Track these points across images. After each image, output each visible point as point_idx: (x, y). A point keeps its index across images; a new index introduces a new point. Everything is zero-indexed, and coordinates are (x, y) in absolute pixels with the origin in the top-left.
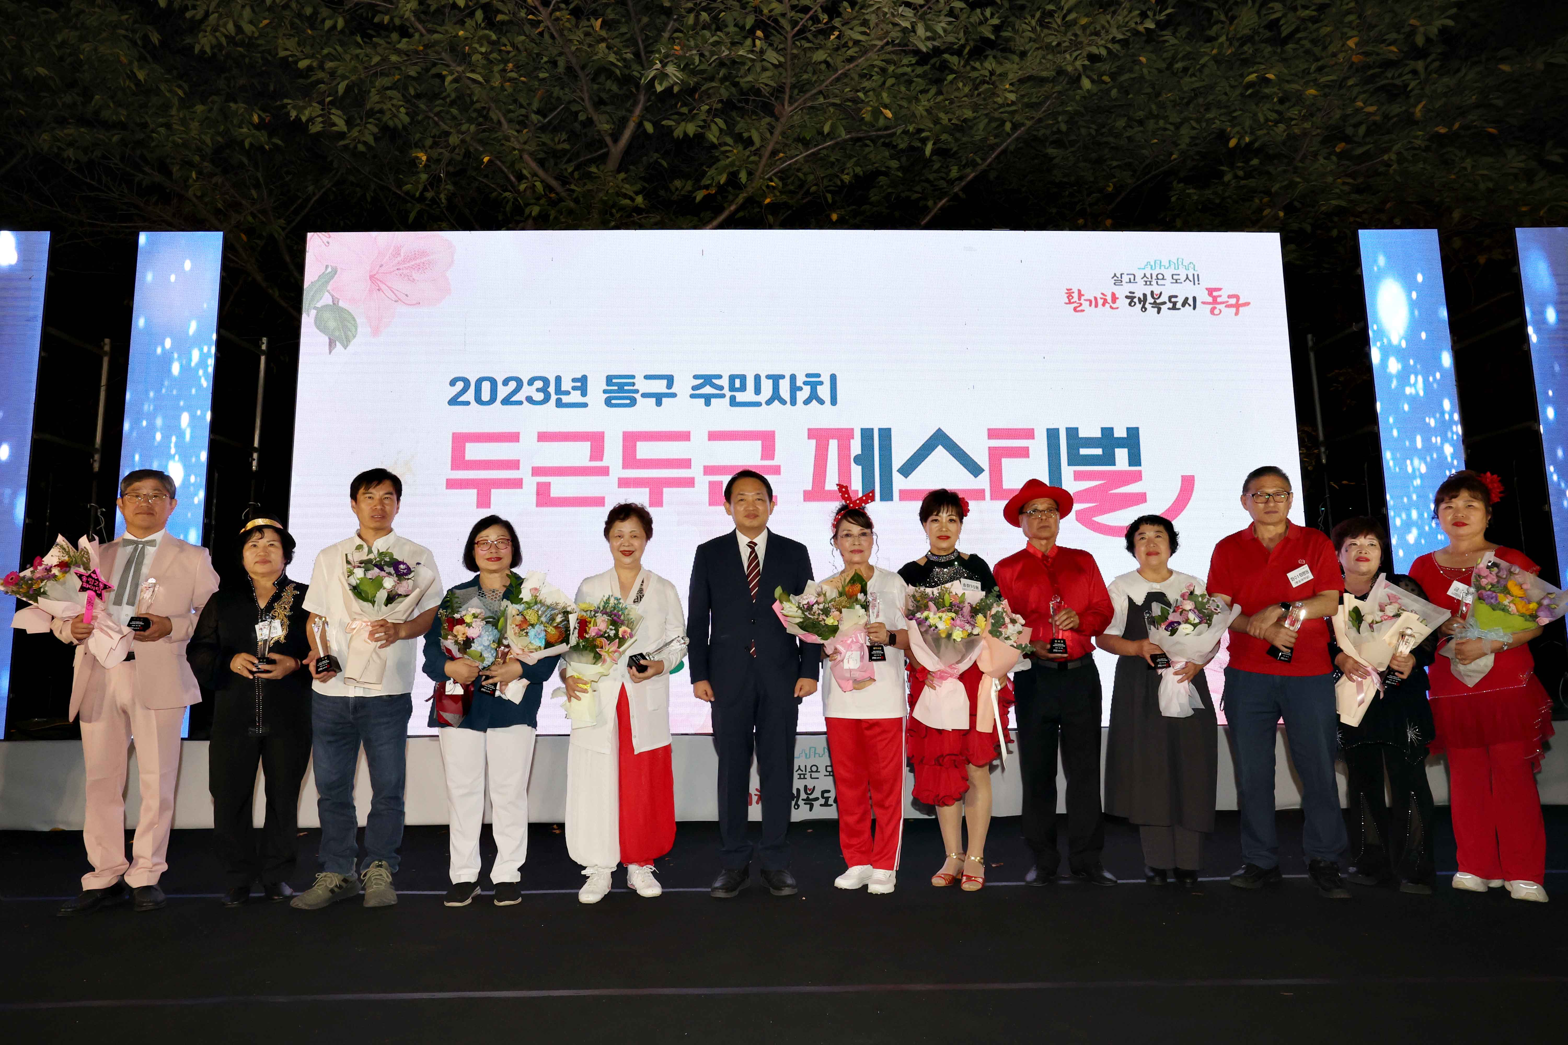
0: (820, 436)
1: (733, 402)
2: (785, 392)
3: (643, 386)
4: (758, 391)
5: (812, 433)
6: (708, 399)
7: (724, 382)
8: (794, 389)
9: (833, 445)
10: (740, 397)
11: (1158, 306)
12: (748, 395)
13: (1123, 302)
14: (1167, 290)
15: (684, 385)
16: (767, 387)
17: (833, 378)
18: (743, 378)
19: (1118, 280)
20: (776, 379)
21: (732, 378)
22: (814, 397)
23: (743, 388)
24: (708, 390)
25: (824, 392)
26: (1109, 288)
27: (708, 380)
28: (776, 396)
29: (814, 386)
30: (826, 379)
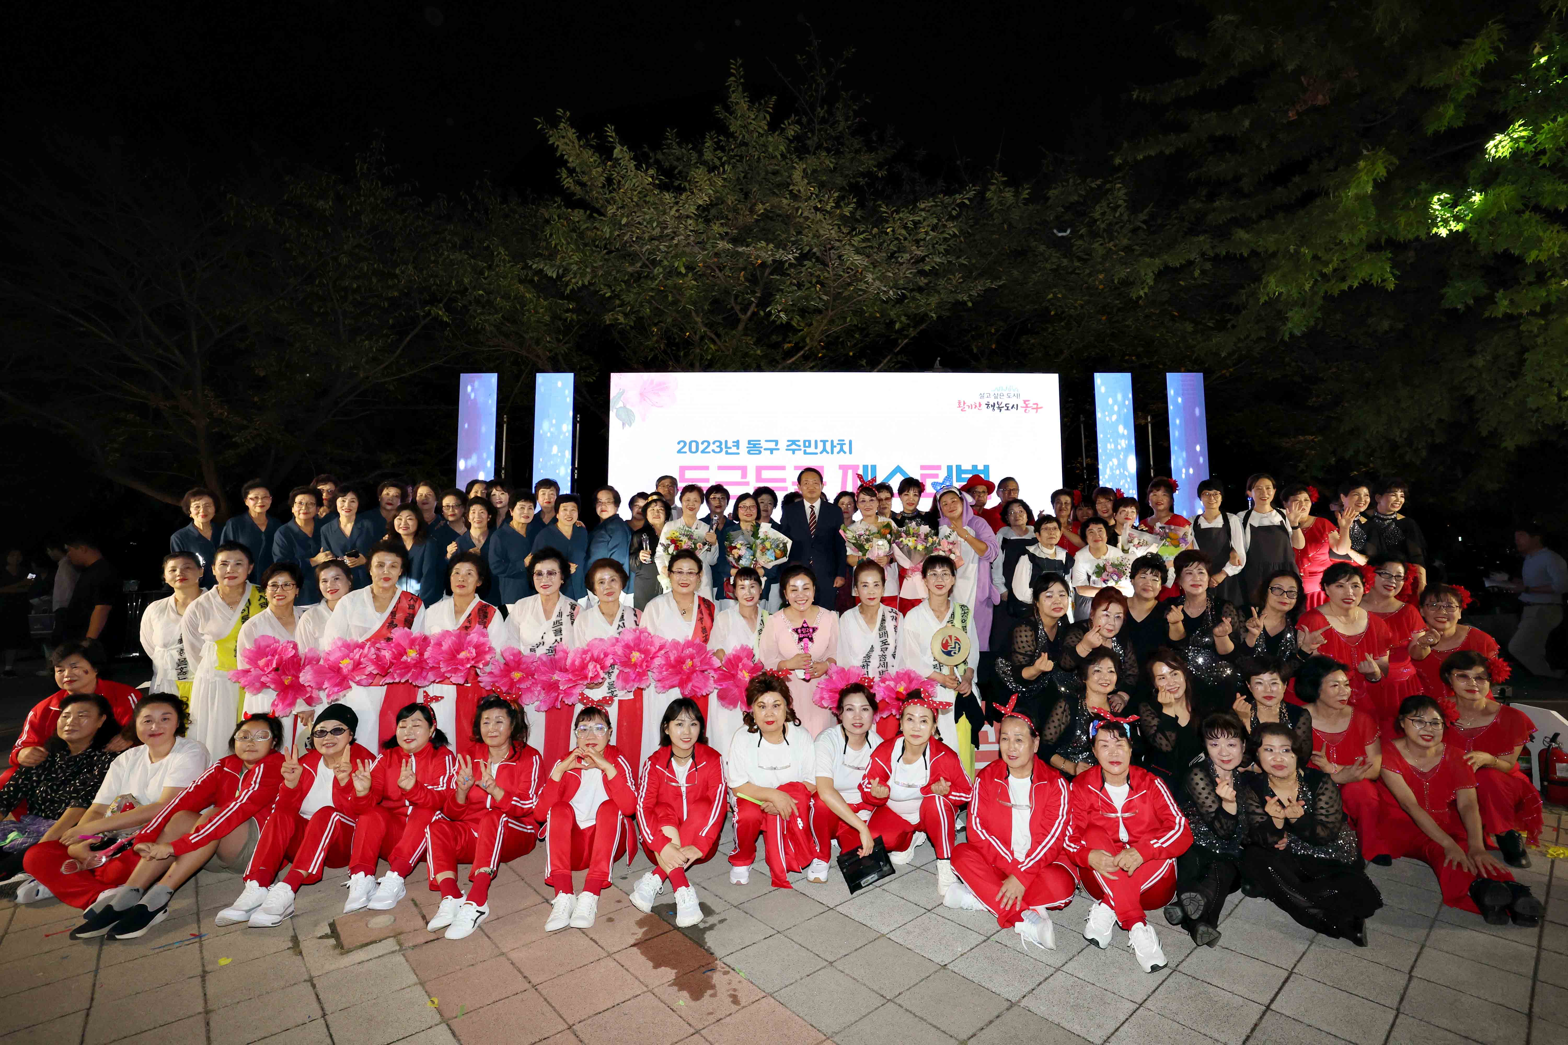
0: (844, 468)
1: (805, 453)
2: (828, 448)
3: (765, 445)
4: (816, 447)
5: (841, 467)
6: (794, 451)
7: (801, 443)
8: (833, 447)
9: (850, 472)
10: (808, 450)
11: (1000, 408)
12: (812, 450)
13: (984, 406)
14: (1004, 401)
15: (783, 445)
16: (820, 445)
17: (850, 442)
18: (810, 442)
19: (982, 396)
20: (824, 442)
21: (805, 442)
22: (842, 450)
23: (810, 446)
24: (794, 447)
25: (846, 448)
26: (978, 401)
27: (794, 442)
28: (824, 450)
29: (842, 445)
30: (847, 442)
